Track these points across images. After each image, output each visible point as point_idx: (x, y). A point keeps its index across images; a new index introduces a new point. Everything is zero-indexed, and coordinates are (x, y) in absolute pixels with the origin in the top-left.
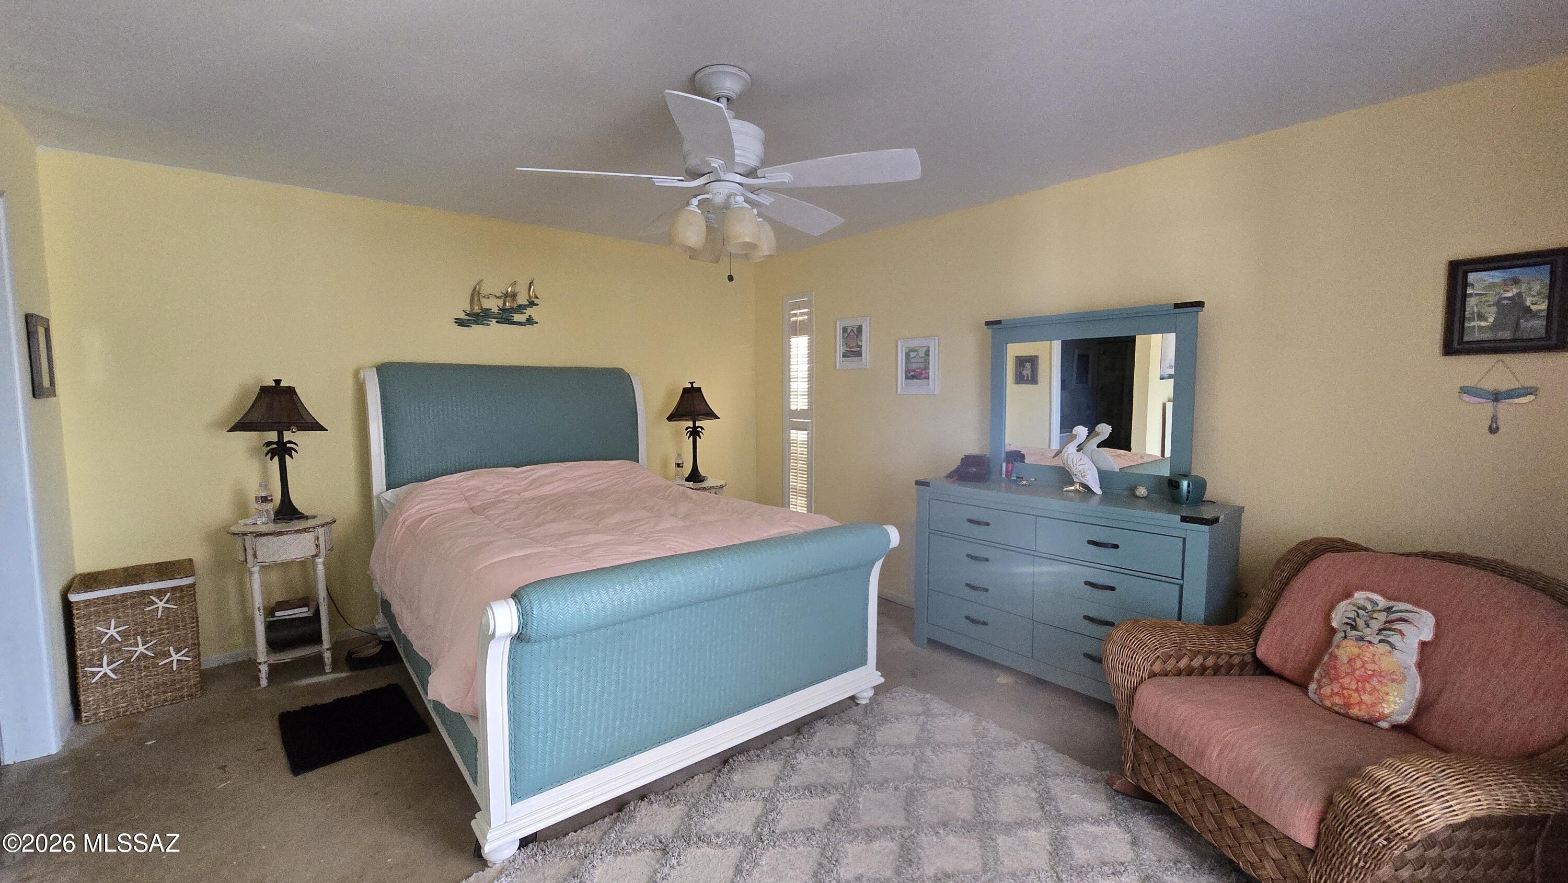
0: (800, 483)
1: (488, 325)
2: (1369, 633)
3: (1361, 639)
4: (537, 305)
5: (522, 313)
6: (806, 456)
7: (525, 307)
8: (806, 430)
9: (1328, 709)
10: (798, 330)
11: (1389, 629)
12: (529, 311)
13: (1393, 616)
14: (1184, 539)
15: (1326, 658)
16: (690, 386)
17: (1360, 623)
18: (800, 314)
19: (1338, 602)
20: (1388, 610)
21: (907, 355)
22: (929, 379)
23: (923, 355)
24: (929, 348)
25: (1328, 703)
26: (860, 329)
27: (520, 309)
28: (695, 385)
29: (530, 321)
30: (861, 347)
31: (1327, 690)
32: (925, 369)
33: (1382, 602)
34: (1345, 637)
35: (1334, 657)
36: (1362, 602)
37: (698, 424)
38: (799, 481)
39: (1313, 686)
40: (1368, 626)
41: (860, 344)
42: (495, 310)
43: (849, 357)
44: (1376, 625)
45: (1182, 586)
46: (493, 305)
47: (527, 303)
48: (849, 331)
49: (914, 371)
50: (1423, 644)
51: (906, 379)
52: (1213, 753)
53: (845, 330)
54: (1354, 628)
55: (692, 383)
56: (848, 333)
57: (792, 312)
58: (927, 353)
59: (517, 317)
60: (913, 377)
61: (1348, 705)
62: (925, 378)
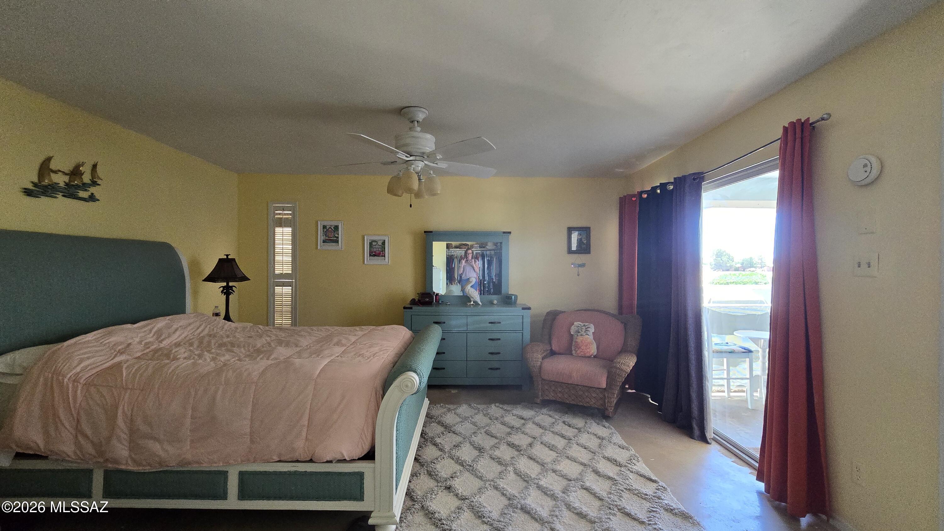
0: (284, 320)
1: (56, 197)
2: (583, 333)
3: (582, 335)
4: (99, 185)
5: (86, 190)
6: (291, 303)
7: (89, 185)
8: (291, 286)
9: (580, 357)
10: (281, 223)
11: (587, 331)
12: (93, 190)
13: (586, 327)
14: (523, 316)
15: (574, 343)
16: (225, 257)
17: (580, 331)
18: (287, 214)
19: (571, 326)
20: (584, 325)
21: (371, 244)
22: (385, 256)
23: (381, 244)
24: (385, 240)
25: (580, 355)
26: (336, 228)
27: (84, 187)
28: (229, 257)
29: (92, 198)
30: (338, 237)
31: (578, 352)
32: (382, 251)
33: (582, 324)
34: (577, 336)
35: (576, 342)
36: (577, 325)
37: (231, 284)
38: (283, 319)
39: (574, 352)
40: (582, 331)
41: (337, 235)
42: (62, 184)
43: (327, 242)
44: (584, 330)
45: (522, 333)
46: (60, 180)
47: (89, 182)
48: (328, 228)
49: (375, 252)
50: (593, 333)
51: (370, 256)
52: (574, 374)
53: (324, 227)
54: (579, 332)
55: (227, 256)
56: (327, 229)
57: (276, 212)
58: (384, 243)
59: (82, 194)
60: (375, 255)
61: (585, 354)
62: (382, 256)
